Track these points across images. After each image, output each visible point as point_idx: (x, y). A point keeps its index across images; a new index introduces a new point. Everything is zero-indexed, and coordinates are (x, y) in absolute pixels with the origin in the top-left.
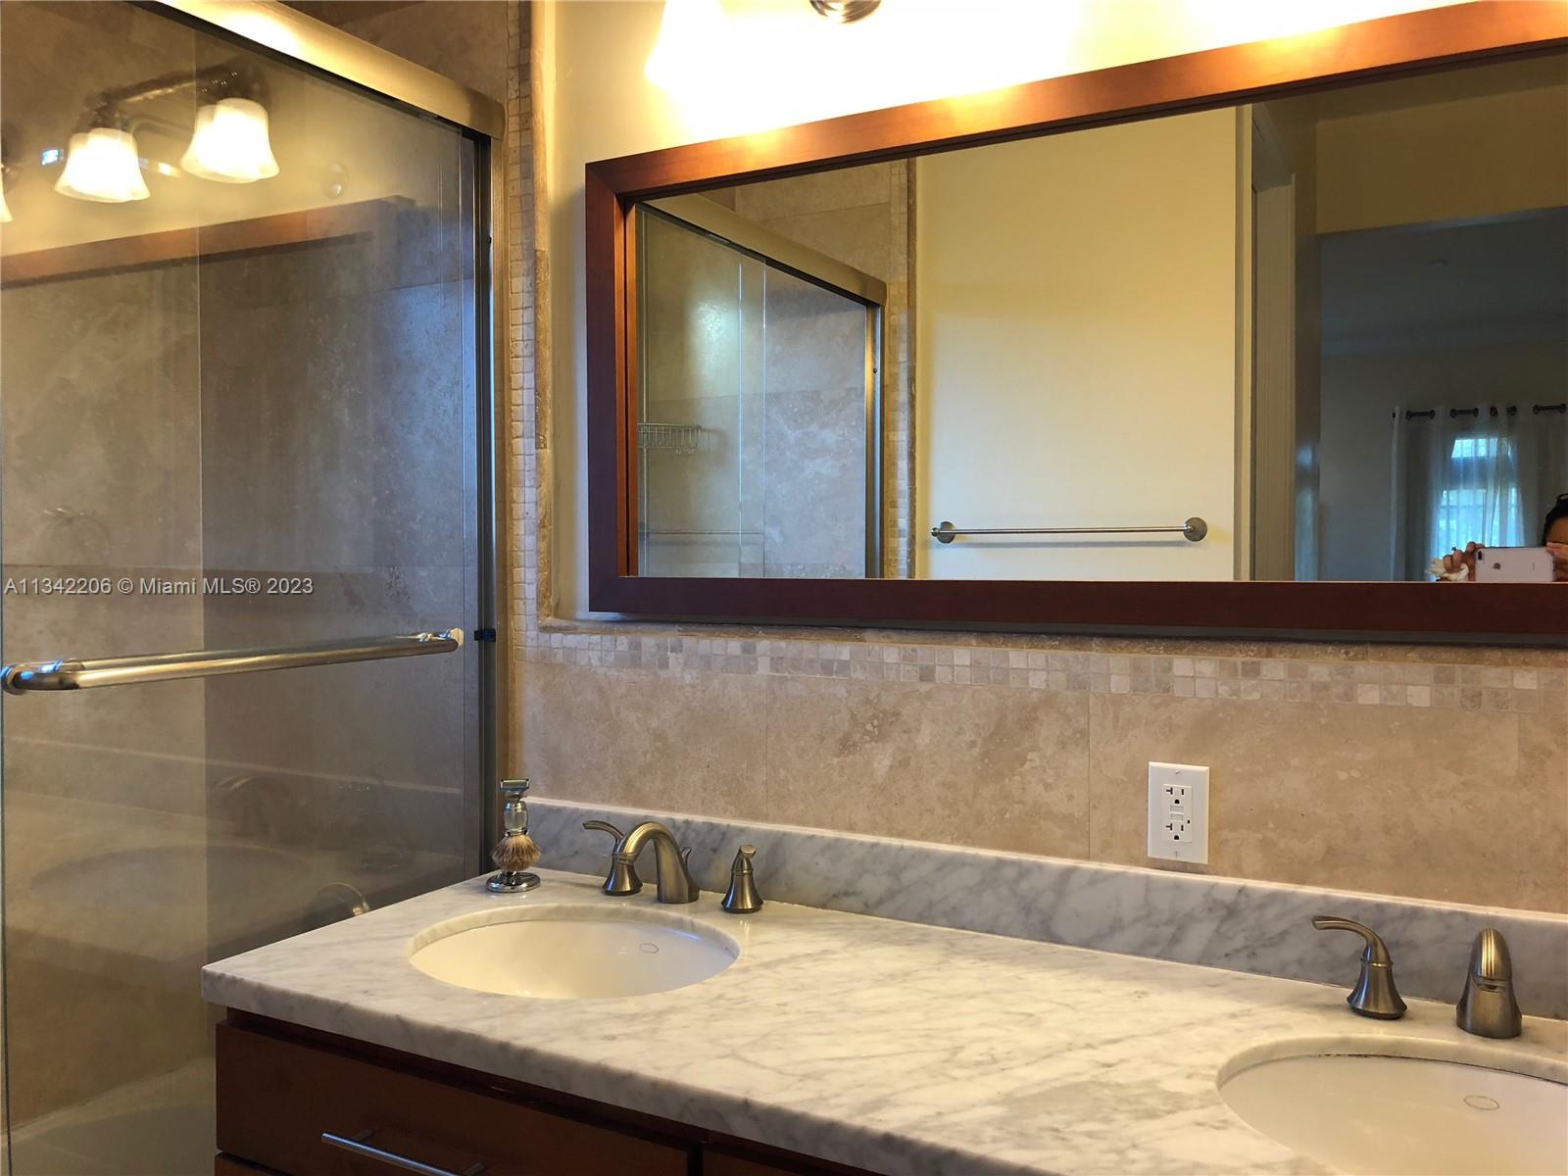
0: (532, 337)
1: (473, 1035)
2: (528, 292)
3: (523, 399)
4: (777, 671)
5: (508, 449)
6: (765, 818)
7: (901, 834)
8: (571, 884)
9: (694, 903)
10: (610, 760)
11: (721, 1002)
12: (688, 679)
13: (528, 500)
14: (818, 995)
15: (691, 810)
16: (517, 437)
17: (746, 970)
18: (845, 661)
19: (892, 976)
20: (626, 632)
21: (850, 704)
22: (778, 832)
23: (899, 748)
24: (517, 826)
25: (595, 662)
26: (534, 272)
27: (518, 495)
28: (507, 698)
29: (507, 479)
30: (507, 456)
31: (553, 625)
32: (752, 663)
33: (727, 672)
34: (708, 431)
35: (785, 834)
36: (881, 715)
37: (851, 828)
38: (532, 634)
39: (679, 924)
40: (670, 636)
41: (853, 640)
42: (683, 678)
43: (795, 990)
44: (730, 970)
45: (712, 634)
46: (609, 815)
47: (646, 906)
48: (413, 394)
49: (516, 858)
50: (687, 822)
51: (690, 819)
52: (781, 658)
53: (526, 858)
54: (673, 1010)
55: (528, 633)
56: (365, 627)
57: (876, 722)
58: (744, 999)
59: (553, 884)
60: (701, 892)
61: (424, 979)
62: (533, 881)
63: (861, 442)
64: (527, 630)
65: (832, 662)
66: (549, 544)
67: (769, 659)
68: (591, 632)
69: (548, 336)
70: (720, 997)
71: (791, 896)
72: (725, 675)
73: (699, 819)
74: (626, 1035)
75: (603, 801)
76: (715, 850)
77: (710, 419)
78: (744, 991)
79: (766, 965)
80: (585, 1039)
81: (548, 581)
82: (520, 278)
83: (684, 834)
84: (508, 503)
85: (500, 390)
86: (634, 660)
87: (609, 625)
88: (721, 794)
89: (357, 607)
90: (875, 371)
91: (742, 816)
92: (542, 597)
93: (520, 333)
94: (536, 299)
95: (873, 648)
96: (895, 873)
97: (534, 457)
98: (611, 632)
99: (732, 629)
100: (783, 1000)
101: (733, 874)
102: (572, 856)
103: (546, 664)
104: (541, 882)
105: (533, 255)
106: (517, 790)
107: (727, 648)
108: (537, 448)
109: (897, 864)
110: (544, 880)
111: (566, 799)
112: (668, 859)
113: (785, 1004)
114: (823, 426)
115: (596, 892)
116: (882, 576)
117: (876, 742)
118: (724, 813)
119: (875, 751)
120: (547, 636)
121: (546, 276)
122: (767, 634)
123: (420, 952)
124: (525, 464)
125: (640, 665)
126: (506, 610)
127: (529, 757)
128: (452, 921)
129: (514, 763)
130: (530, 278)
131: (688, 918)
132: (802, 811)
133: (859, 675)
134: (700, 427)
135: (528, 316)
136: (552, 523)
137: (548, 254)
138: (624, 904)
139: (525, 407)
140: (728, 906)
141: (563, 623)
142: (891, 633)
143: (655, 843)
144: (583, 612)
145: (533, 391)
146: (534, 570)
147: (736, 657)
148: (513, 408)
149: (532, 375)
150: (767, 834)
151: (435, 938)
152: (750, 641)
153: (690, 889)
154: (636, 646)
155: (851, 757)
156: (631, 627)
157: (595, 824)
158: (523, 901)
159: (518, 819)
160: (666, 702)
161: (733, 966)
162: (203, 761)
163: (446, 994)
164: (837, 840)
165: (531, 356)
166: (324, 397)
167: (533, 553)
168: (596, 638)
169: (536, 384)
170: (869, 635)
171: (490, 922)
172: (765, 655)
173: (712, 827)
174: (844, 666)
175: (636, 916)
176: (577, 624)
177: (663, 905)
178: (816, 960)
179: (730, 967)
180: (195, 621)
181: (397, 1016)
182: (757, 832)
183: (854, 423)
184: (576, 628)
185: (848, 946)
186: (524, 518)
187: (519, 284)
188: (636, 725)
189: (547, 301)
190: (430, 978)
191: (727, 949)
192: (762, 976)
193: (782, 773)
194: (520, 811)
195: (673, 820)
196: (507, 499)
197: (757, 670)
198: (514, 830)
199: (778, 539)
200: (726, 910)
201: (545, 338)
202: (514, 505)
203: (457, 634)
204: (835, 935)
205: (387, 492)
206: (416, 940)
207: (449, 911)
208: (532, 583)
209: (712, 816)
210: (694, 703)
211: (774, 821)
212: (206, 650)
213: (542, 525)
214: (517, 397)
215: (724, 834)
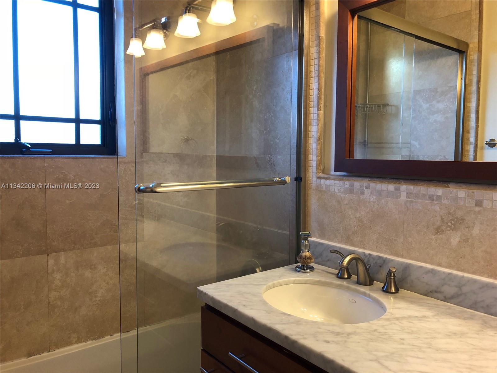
0: (318, 70)
1: (277, 330)
2: (317, 53)
3: (314, 93)
4: (409, 198)
5: (308, 112)
6: (402, 257)
7: (463, 271)
8: (326, 272)
9: (371, 286)
10: (341, 228)
11: (375, 333)
12: (372, 199)
13: (314, 131)
14: (419, 337)
15: (371, 250)
16: (311, 107)
17: (388, 320)
18: (439, 196)
19: (455, 334)
20: (348, 180)
21: (441, 214)
22: (407, 263)
23: (464, 234)
24: (305, 249)
25: (337, 191)
26: (319, 45)
27: (311, 129)
28: (306, 202)
29: (307, 123)
30: (308, 114)
31: (322, 176)
32: (398, 194)
33: (387, 197)
34: (392, 106)
35: (410, 264)
36: (455, 219)
37: (440, 265)
38: (315, 179)
39: (364, 294)
40: (365, 182)
41: (443, 187)
42: (370, 199)
43: (409, 333)
44: (382, 318)
45: (382, 182)
46: (340, 248)
47: (352, 285)
48: (278, 94)
49: (305, 260)
50: (370, 254)
51: (371, 253)
52: (411, 193)
53: (308, 261)
54: (355, 333)
55: (313, 179)
56: (261, 175)
57: (453, 223)
58: (385, 334)
59: (319, 271)
60: (374, 282)
61: (265, 303)
62: (312, 269)
63: (455, 108)
64: (313, 178)
65: (433, 196)
66: (321, 146)
67: (406, 193)
68: (335, 180)
69: (323, 68)
70: (375, 331)
71: (411, 288)
72: (387, 199)
73: (375, 254)
74: (333, 341)
75: (339, 242)
76: (381, 267)
77: (393, 101)
78: (386, 329)
79: (397, 319)
80: (317, 340)
81: (320, 160)
82: (314, 48)
83: (368, 259)
84: (307, 132)
85: (306, 90)
86: (351, 191)
87: (342, 177)
88: (384, 245)
89: (259, 168)
90: (462, 79)
91: (392, 254)
92: (318, 166)
93: (313, 68)
94: (319, 55)
95: (453, 191)
96: (460, 287)
97: (317, 114)
98: (342, 180)
99: (390, 181)
100: (403, 337)
101: (387, 277)
102: (327, 261)
103: (319, 191)
104: (315, 269)
105: (319, 38)
106: (306, 236)
107: (388, 188)
108: (318, 111)
109: (461, 283)
110: (316, 269)
111: (325, 240)
112: (361, 268)
113: (403, 339)
114: (438, 102)
115: (334, 276)
116: (462, 159)
117: (452, 231)
118: (385, 252)
119: (452, 234)
120: (319, 180)
121: (323, 46)
122: (405, 183)
123: (268, 291)
124: (314, 117)
125: (353, 193)
126: (306, 170)
127: (313, 223)
128: (281, 281)
129: (308, 225)
130: (317, 47)
131: (368, 292)
132: (418, 255)
133: (445, 202)
134: (388, 104)
135: (316, 62)
136: (322, 139)
137: (324, 38)
138: (345, 283)
139: (314, 96)
140: (384, 290)
141: (325, 176)
142: (462, 185)
143: (356, 261)
144: (333, 172)
145: (317, 89)
146: (316, 156)
147: (392, 191)
148: (310, 96)
149: (317, 84)
150: (402, 263)
151: (274, 286)
152: (398, 185)
153: (370, 281)
154: (352, 186)
155: (441, 236)
156: (350, 178)
157: (335, 251)
158: (307, 276)
159: (306, 246)
160: (363, 208)
161: (383, 317)
162: (216, 216)
163: (271, 311)
164: (433, 270)
165: (317, 76)
166: (251, 97)
167: (316, 150)
168: (337, 182)
169: (318, 86)
170: (451, 185)
171: (294, 282)
172: (404, 191)
173: (380, 257)
174: (439, 198)
175: (348, 288)
176: (330, 176)
177: (359, 285)
178: (420, 320)
179: (381, 317)
180: (214, 171)
181: (252, 317)
182: (398, 261)
183: (452, 100)
184: (330, 178)
185: (435, 315)
186: (313, 137)
187: (314, 50)
188: (351, 216)
189: (323, 55)
190: (267, 303)
191: (382, 307)
192: (395, 324)
193: (410, 239)
194: (307, 243)
195: (365, 253)
196: (307, 130)
197: (400, 197)
198: (305, 250)
199: (418, 146)
200: (384, 291)
201: (322, 69)
202: (309, 132)
203: (288, 179)
204: (430, 309)
205: (269, 129)
206: (267, 287)
207: (280, 277)
208: (314, 161)
209: (380, 253)
210: (374, 209)
211: (405, 258)
212: (217, 180)
213: (319, 140)
214: (312, 92)
215: (385, 261)
